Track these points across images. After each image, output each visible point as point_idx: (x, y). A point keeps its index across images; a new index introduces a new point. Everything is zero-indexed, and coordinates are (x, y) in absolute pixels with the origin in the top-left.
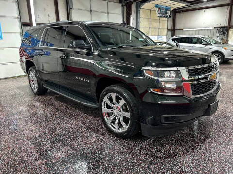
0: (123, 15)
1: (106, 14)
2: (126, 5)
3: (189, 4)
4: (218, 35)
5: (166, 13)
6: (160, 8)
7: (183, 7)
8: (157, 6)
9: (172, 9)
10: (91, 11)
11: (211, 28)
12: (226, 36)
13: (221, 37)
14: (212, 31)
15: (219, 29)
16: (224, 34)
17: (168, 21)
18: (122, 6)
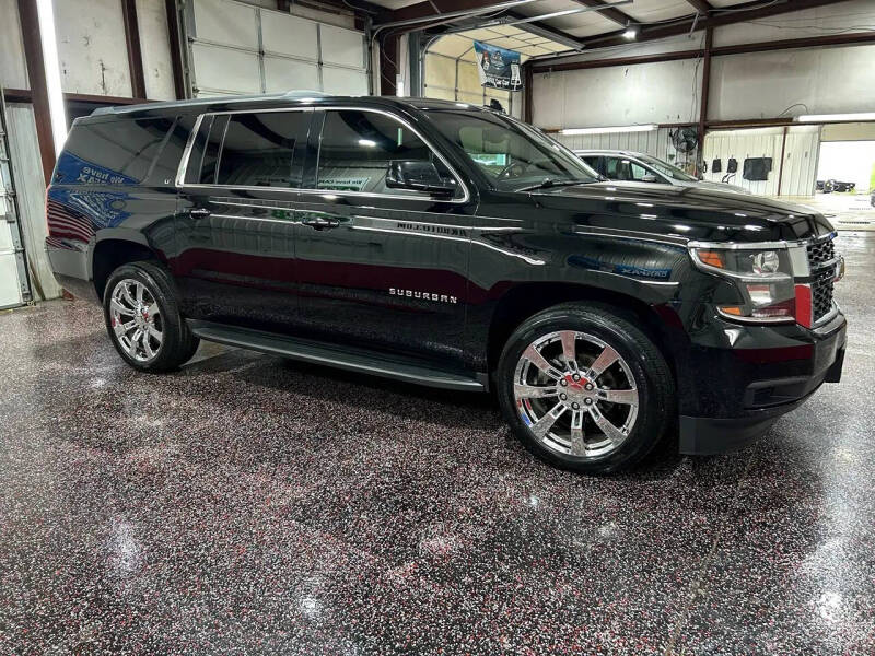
0: (370, 73)
1: (314, 69)
2: (379, 38)
3: (579, 46)
4: (672, 150)
5: (507, 73)
6: (489, 55)
7: (558, 56)
8: (479, 47)
9: (523, 59)
10: (262, 53)
11: (650, 128)
12: (695, 155)
13: (681, 158)
14: (653, 139)
15: (674, 130)
16: (689, 148)
17: (510, 100)
18: (367, 40)
